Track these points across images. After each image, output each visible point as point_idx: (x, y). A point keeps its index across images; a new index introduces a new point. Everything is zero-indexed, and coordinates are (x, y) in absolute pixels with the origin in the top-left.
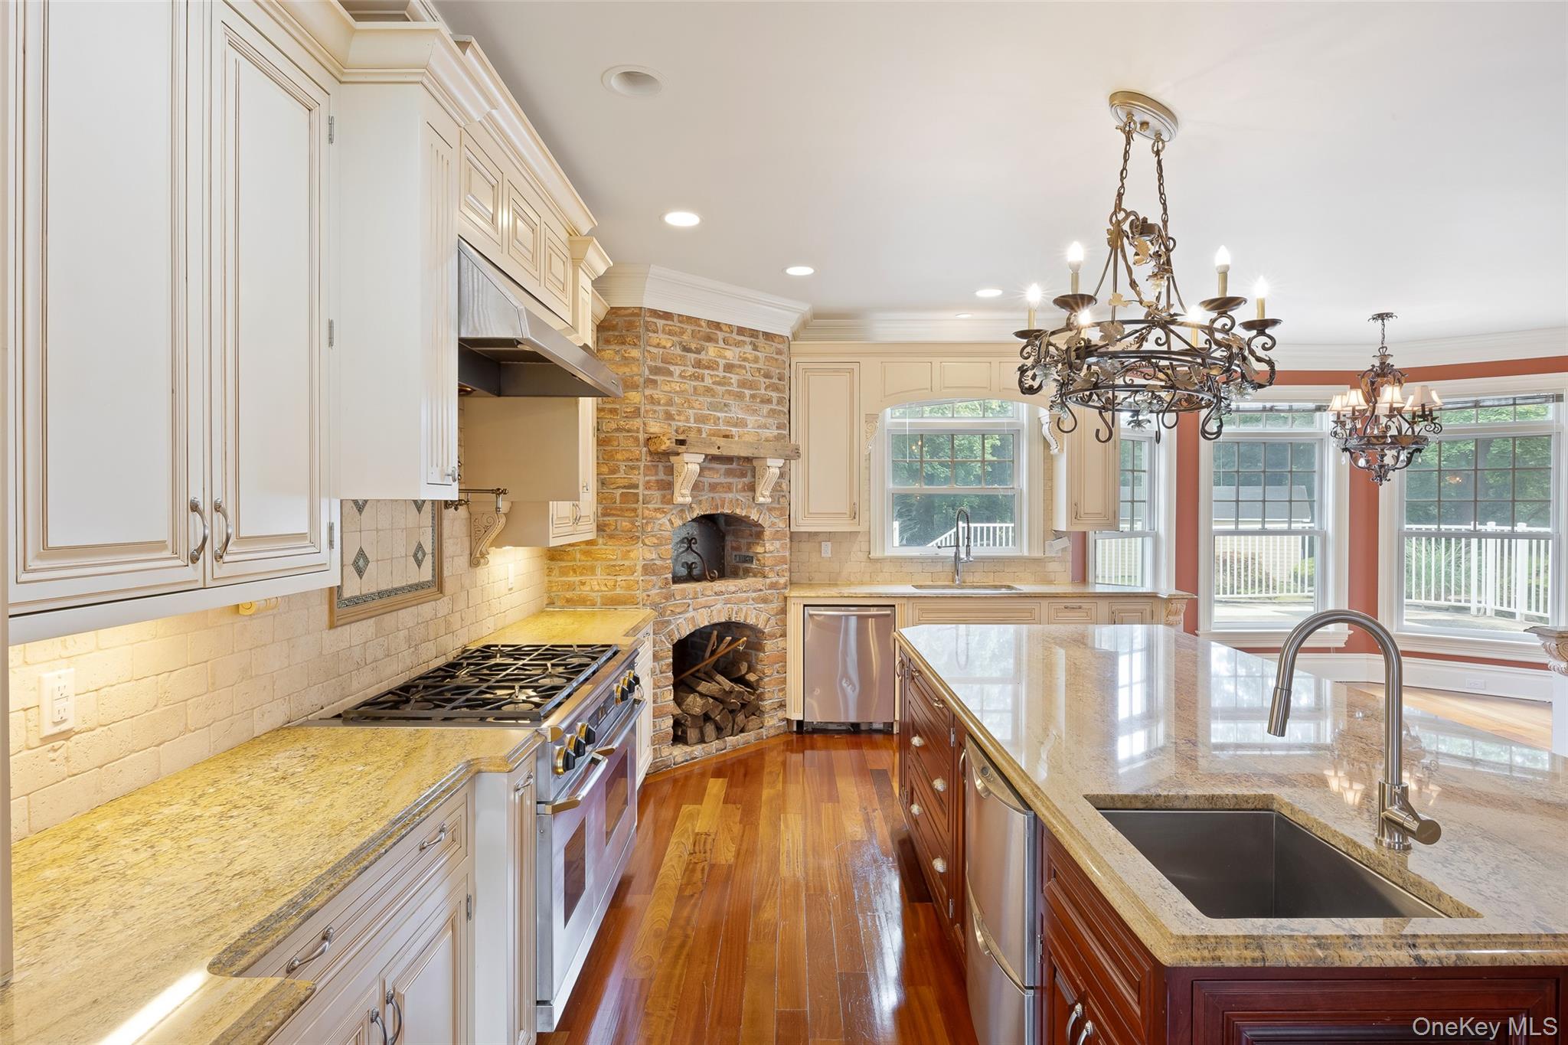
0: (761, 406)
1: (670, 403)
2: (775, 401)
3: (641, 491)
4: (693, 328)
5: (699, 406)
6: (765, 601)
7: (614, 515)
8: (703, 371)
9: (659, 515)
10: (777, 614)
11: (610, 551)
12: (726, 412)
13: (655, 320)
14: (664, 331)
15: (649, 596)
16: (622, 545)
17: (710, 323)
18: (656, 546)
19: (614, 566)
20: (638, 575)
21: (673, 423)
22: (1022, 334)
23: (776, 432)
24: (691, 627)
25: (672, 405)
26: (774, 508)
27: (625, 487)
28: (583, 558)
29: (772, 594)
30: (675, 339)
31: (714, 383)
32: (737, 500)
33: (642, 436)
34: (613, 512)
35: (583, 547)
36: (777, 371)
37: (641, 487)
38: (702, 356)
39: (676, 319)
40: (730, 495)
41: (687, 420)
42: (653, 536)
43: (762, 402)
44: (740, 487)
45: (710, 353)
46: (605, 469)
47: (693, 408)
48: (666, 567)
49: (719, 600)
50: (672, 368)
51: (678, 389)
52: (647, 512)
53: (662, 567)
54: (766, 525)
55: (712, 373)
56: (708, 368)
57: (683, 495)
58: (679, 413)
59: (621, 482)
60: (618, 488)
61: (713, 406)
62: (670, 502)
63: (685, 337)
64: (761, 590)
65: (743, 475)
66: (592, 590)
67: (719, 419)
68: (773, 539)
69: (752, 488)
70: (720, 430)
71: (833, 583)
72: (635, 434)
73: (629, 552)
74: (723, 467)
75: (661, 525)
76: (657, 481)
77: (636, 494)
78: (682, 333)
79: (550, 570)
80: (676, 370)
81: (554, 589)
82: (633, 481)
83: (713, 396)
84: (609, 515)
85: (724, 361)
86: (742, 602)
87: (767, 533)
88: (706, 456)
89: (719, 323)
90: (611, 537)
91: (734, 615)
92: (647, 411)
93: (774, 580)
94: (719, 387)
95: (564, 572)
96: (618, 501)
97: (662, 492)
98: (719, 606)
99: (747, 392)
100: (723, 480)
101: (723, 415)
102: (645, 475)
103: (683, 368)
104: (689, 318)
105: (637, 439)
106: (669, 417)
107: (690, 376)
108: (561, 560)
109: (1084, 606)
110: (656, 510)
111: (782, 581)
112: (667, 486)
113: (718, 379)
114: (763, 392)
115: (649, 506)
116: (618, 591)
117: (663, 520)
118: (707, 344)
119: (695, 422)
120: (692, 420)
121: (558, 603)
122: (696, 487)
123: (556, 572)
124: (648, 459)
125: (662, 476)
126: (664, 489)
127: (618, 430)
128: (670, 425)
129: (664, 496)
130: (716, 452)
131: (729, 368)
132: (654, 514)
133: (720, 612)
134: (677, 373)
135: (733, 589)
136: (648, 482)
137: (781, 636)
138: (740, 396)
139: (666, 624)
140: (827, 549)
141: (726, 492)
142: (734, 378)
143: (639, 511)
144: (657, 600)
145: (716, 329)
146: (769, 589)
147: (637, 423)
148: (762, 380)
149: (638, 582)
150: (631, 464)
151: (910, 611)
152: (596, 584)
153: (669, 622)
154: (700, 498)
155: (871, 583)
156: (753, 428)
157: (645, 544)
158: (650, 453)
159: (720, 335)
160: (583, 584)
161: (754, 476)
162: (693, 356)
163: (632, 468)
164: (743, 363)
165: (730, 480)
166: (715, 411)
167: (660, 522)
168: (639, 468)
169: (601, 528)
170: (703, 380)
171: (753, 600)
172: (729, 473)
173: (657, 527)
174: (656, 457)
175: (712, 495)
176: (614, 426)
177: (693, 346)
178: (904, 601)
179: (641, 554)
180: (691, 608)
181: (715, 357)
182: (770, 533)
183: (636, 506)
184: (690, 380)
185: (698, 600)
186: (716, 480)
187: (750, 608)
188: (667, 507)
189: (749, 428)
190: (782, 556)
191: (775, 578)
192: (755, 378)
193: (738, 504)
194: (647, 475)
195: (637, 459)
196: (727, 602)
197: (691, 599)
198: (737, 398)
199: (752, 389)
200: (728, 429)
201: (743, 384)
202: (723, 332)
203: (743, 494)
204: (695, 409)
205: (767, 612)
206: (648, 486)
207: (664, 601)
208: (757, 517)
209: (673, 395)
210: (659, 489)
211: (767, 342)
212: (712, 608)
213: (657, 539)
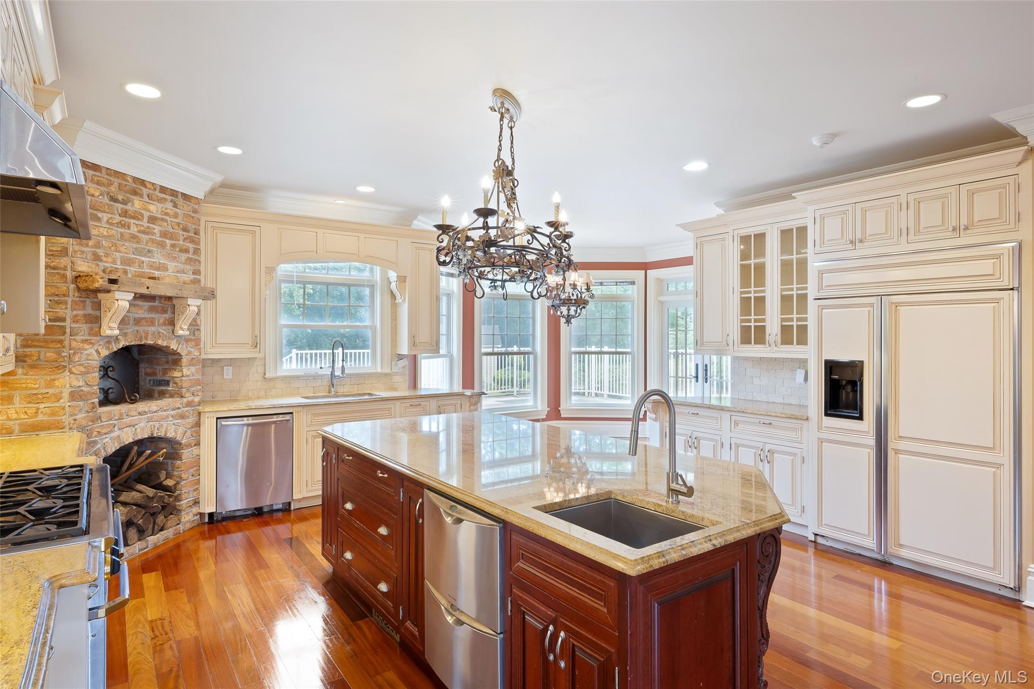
0: (181, 254)
1: (97, 245)
2: (191, 251)
3: (68, 324)
4: (120, 181)
5: (125, 251)
6: (182, 417)
7: (36, 346)
8: (129, 221)
9: (86, 346)
10: (192, 427)
11: (31, 380)
12: (150, 257)
14: (91, 180)
15: (75, 420)
16: (45, 374)
17: (135, 179)
18: (82, 374)
19: (36, 394)
20: (65, 402)
21: (101, 264)
22: (439, 227)
23: (192, 277)
24: (116, 444)
25: (100, 248)
26: (191, 340)
29: (188, 411)
30: (103, 189)
31: (139, 231)
32: (159, 332)
33: (69, 274)
34: (35, 343)
36: (193, 227)
37: (68, 320)
38: (128, 207)
39: (104, 171)
40: (153, 329)
41: (114, 262)
42: (79, 365)
43: (181, 251)
44: (161, 321)
45: (135, 205)
47: (119, 251)
48: (93, 393)
49: (142, 419)
50: (100, 215)
51: (106, 233)
52: (74, 344)
53: (89, 393)
54: (183, 353)
55: (137, 222)
56: (133, 218)
57: (111, 328)
58: (107, 255)
61: (138, 251)
62: (98, 334)
63: (113, 188)
64: (179, 408)
65: (164, 311)
66: (8, 419)
67: (143, 262)
68: (189, 365)
69: (172, 323)
70: (144, 272)
71: (234, 400)
72: (62, 272)
73: (54, 380)
74: (148, 305)
75: (88, 355)
76: (85, 315)
77: (64, 327)
78: (110, 184)
80: (105, 217)
82: (59, 315)
83: (138, 243)
84: (30, 346)
85: (148, 214)
86: (162, 419)
87: (184, 360)
88: (135, 294)
89: (144, 180)
90: (33, 367)
91: (156, 431)
92: (75, 252)
93: (190, 399)
94: (143, 236)
97: (89, 325)
98: (142, 425)
99: (168, 242)
100: (147, 315)
101: (147, 259)
102: (73, 309)
103: (110, 216)
104: (117, 174)
105: (64, 276)
106: (97, 258)
107: (117, 223)
109: (422, 403)
110: (83, 341)
111: (197, 399)
112: (95, 320)
113: (142, 229)
114: (181, 242)
115: (77, 338)
116: (41, 418)
117: (90, 351)
118: (133, 197)
119: (121, 264)
120: (119, 262)
122: (123, 322)
124: (76, 294)
125: (89, 311)
126: (91, 322)
128: (98, 265)
129: (91, 329)
130: (144, 291)
131: (152, 219)
132: (81, 345)
133: (143, 429)
134: (105, 219)
135: (155, 408)
136: (76, 316)
137: (195, 445)
138: (162, 245)
139: (92, 445)
140: (228, 372)
141: (149, 326)
142: (157, 229)
143: (67, 343)
144: (84, 423)
145: (141, 185)
146: (186, 407)
147: (64, 262)
148: (181, 232)
149: (64, 408)
151: (305, 416)
152: (13, 412)
153: (95, 442)
154: (126, 331)
155: (266, 397)
156: (174, 272)
157: (71, 373)
158: (78, 289)
159: (145, 191)
161: (174, 313)
162: (120, 206)
163: (59, 302)
164: (164, 217)
165: (152, 315)
166: (141, 256)
167: (86, 352)
168: (66, 303)
170: (129, 228)
171: (172, 416)
172: (152, 309)
173: (84, 357)
174: (83, 294)
175: (137, 328)
177: (120, 198)
178: (300, 409)
179: (66, 382)
180: (116, 428)
181: (140, 209)
182: (187, 361)
183: (62, 337)
184: (117, 227)
185: (123, 420)
186: (142, 316)
187: (170, 424)
188: (94, 339)
189: (170, 272)
190: (196, 378)
191: (191, 398)
192: (175, 230)
193: (160, 336)
194: (75, 310)
195: (64, 295)
196: (150, 420)
197: (116, 420)
198: (159, 246)
199: (173, 239)
200: (152, 272)
201: (164, 234)
202: (147, 188)
203: (164, 327)
204: (121, 253)
205: (184, 426)
206: (75, 320)
207: (91, 424)
208: (176, 347)
209: (101, 239)
210: (86, 323)
211: (185, 202)
212: (136, 427)
213: (84, 367)
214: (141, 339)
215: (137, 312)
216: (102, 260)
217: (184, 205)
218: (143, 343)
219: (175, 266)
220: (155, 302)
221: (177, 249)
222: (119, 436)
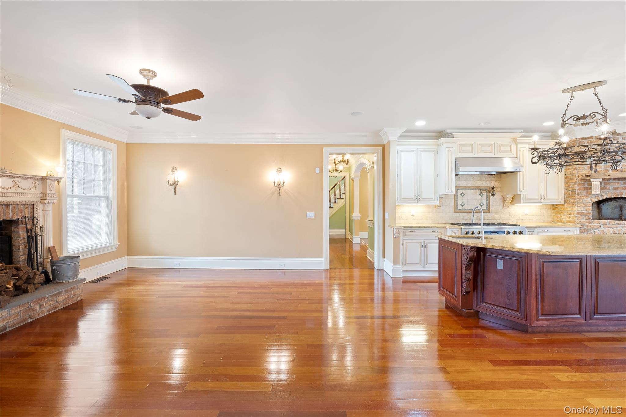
3: (576, 191)
7: (569, 198)
9: (584, 198)
11: (567, 208)
13: (583, 140)
15: (580, 221)
16: (571, 206)
18: (583, 207)
19: (569, 212)
20: (576, 215)
24: (602, 233)
27: (572, 190)
28: (561, 210)
33: (577, 175)
34: (569, 197)
35: (561, 206)
37: (577, 189)
42: (582, 204)
46: (567, 185)
48: (589, 215)
49: (618, 226)
52: (579, 197)
53: (586, 213)
57: (596, 191)
59: (571, 189)
60: (570, 190)
62: (590, 194)
66: (563, 219)
72: (575, 175)
73: (573, 208)
75: (586, 201)
76: (584, 188)
77: (575, 192)
79: (553, 212)
81: (554, 218)
82: (574, 188)
84: (568, 198)
88: (603, 179)
90: (568, 204)
95: (556, 214)
96: (570, 194)
97: (587, 191)
102: (578, 186)
105: (575, 176)
108: (556, 210)
110: (583, 196)
112: (588, 189)
115: (580, 195)
116: (570, 219)
117: (587, 199)
121: (555, 221)
123: (554, 213)
124: (580, 181)
125: (586, 186)
127: (571, 174)
130: (607, 177)
132: (582, 198)
139: (588, 231)
143: (576, 197)
144: (584, 223)
147: (576, 172)
149: (575, 217)
150: (574, 183)
152: (564, 217)
153: (590, 230)
154: (606, 192)
157: (578, 206)
160: (561, 216)
163: (574, 184)
169: (565, 202)
174: (583, 181)
175: (615, 191)
176: (569, 173)
179: (576, 209)
180: (602, 227)
183: (575, 195)
185: (606, 225)
186: (619, 186)
188: (588, 195)
194: (579, 186)
195: (576, 182)
197: (601, 224)
206: (579, 189)
210: (584, 190)
212: (614, 229)
213: (584, 205)
214: (618, 195)
215: (615, 185)
222: (603, 231)
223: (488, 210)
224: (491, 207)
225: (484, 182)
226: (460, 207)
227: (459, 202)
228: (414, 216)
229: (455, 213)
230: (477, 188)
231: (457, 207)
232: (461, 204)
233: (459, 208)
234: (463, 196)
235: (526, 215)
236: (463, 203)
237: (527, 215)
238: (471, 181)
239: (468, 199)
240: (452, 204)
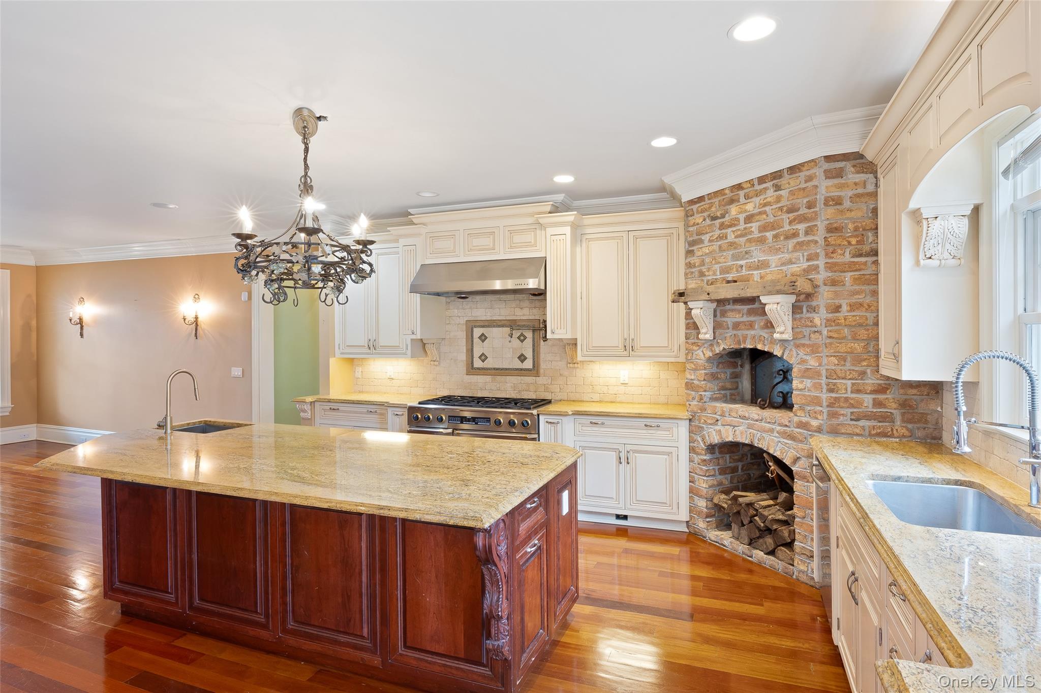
0: (786, 242)
1: (703, 263)
2: (801, 233)
4: (719, 199)
5: (724, 260)
6: (792, 438)
8: (726, 231)
9: (695, 348)
10: (809, 457)
12: (747, 258)
13: (692, 207)
14: (698, 212)
15: (690, 405)
17: (731, 188)
18: (692, 370)
23: (805, 265)
24: (719, 437)
25: (704, 265)
26: (804, 345)
29: (800, 433)
30: (706, 214)
31: (736, 237)
36: (805, 201)
38: (727, 218)
39: (706, 198)
40: (753, 332)
41: (714, 274)
42: (691, 362)
43: (787, 238)
44: (762, 324)
45: (731, 213)
51: (708, 251)
52: (687, 345)
53: (698, 386)
54: (792, 361)
55: (734, 229)
56: (730, 226)
58: (709, 270)
61: (735, 257)
63: (713, 209)
64: (786, 426)
68: (803, 377)
70: (742, 275)
74: (745, 308)
78: (711, 205)
80: (706, 238)
83: (735, 248)
85: (744, 215)
87: (795, 372)
91: (756, 441)
92: (687, 274)
93: (804, 420)
94: (741, 239)
99: (769, 235)
100: (745, 319)
103: (711, 234)
104: (716, 193)
106: (701, 274)
107: (717, 238)
110: (692, 344)
111: (815, 423)
113: (739, 233)
114: (787, 227)
115: (688, 341)
117: (698, 351)
118: (730, 206)
119: (721, 274)
120: (718, 273)
122: (717, 326)
128: (702, 280)
131: (749, 219)
132: (692, 347)
134: (708, 239)
135: (756, 417)
136: (688, 324)
138: (762, 241)
139: (700, 429)
141: (748, 329)
142: (754, 226)
144: (695, 410)
146: (798, 427)
148: (785, 216)
153: (702, 428)
154: (726, 335)
156: (776, 267)
157: (687, 368)
159: (742, 193)
162: (718, 221)
164: (763, 209)
165: (752, 318)
166: (738, 260)
167: (696, 353)
173: (694, 356)
175: (735, 332)
177: (718, 214)
179: (686, 374)
180: (719, 423)
181: (737, 214)
182: (800, 371)
184: (716, 241)
185: (725, 418)
186: (742, 320)
187: (773, 439)
188: (699, 342)
189: (773, 268)
190: (813, 396)
191: (806, 419)
192: (776, 218)
193: (760, 340)
194: (687, 319)
196: (750, 427)
197: (719, 415)
198: (758, 243)
199: (774, 229)
200: (751, 272)
201: (763, 229)
202: (745, 189)
203: (766, 330)
204: (721, 263)
205: (795, 450)
206: (688, 327)
207: (699, 411)
208: (781, 352)
209: (704, 257)
210: (694, 329)
211: (791, 176)
212: (736, 428)
213: (695, 365)
214: (739, 343)
215: (735, 316)
216: (705, 275)
217: (790, 181)
218: (742, 347)
219: (780, 259)
220: (754, 304)
221: (782, 238)
222: (720, 431)
223: (535, 371)
224: (543, 366)
225: (526, 311)
226: (478, 363)
227: (477, 353)
228: (392, 379)
229: (467, 375)
230: (513, 325)
231: (472, 363)
232: (480, 357)
233: (475, 366)
234: (483, 341)
235: (622, 384)
236: (483, 354)
237: (627, 384)
238: (499, 308)
239: (493, 348)
240: (463, 357)
